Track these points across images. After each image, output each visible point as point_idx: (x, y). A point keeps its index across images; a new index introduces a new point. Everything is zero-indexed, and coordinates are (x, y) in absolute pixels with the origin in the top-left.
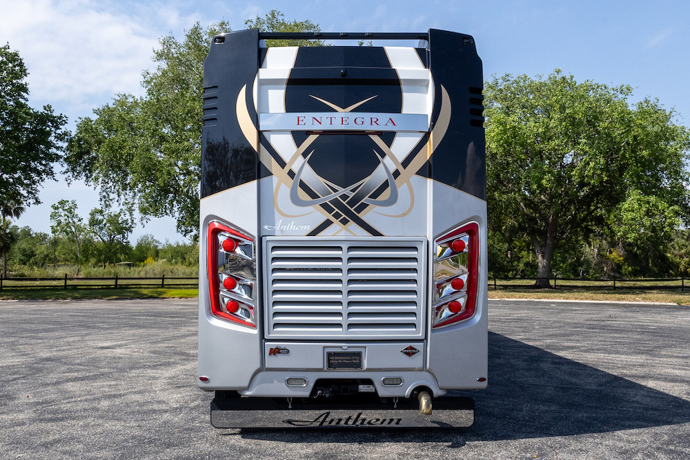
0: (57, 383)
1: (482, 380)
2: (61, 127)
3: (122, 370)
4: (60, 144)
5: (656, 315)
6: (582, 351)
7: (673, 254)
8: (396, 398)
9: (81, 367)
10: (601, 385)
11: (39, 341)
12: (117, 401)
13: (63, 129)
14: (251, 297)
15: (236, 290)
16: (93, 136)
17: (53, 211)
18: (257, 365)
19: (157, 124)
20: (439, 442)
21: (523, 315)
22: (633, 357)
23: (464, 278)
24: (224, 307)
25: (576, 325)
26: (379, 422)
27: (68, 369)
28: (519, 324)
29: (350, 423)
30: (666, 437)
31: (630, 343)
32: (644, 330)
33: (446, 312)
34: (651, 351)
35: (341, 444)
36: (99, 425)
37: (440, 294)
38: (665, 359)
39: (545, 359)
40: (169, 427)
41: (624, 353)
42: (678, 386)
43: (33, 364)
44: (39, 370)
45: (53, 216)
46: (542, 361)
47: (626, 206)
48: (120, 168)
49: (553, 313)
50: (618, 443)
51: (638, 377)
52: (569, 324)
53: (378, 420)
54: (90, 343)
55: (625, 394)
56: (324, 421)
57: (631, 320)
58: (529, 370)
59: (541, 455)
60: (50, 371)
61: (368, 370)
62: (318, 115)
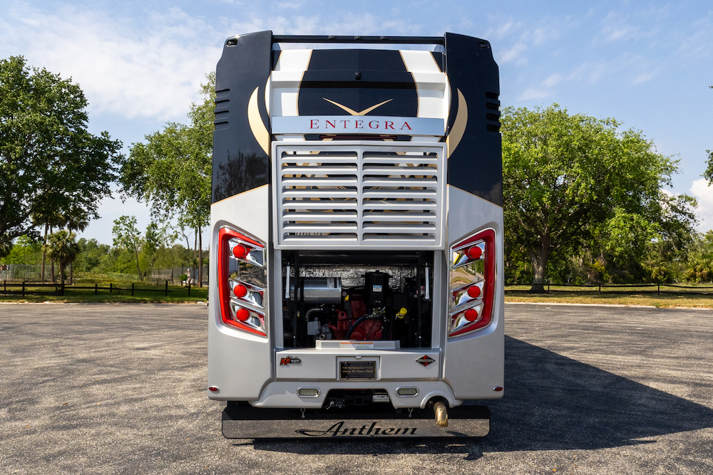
0: (85, 386)
1: (498, 389)
2: (116, 151)
3: (150, 372)
4: (116, 166)
5: (640, 317)
6: (581, 352)
7: (646, 263)
8: (411, 409)
9: (113, 369)
10: (605, 387)
11: (81, 342)
12: (137, 406)
13: (118, 152)
14: (261, 305)
15: (246, 297)
16: (144, 159)
17: (115, 225)
18: (268, 375)
19: (201, 149)
20: (455, 453)
21: (523, 317)
22: (629, 358)
23: (481, 285)
24: (234, 315)
25: (572, 327)
26: (394, 432)
27: (99, 371)
28: (521, 326)
29: (365, 432)
30: (681, 446)
31: (623, 344)
32: (632, 331)
33: (463, 320)
34: (644, 351)
35: (355, 456)
36: (111, 433)
37: (457, 302)
38: (658, 360)
39: (549, 360)
40: (181, 435)
41: (620, 354)
42: (678, 388)
43: (67, 365)
44: (71, 372)
45: (115, 230)
46: (546, 362)
47: (613, 223)
48: (168, 187)
49: (549, 315)
50: (635, 453)
51: (639, 378)
52: (565, 325)
53: (392, 430)
54: (129, 344)
55: (630, 396)
56: (337, 430)
57: (619, 321)
58: (535, 371)
59: (561, 469)
60: (81, 373)
61: (382, 380)
62: (331, 118)
